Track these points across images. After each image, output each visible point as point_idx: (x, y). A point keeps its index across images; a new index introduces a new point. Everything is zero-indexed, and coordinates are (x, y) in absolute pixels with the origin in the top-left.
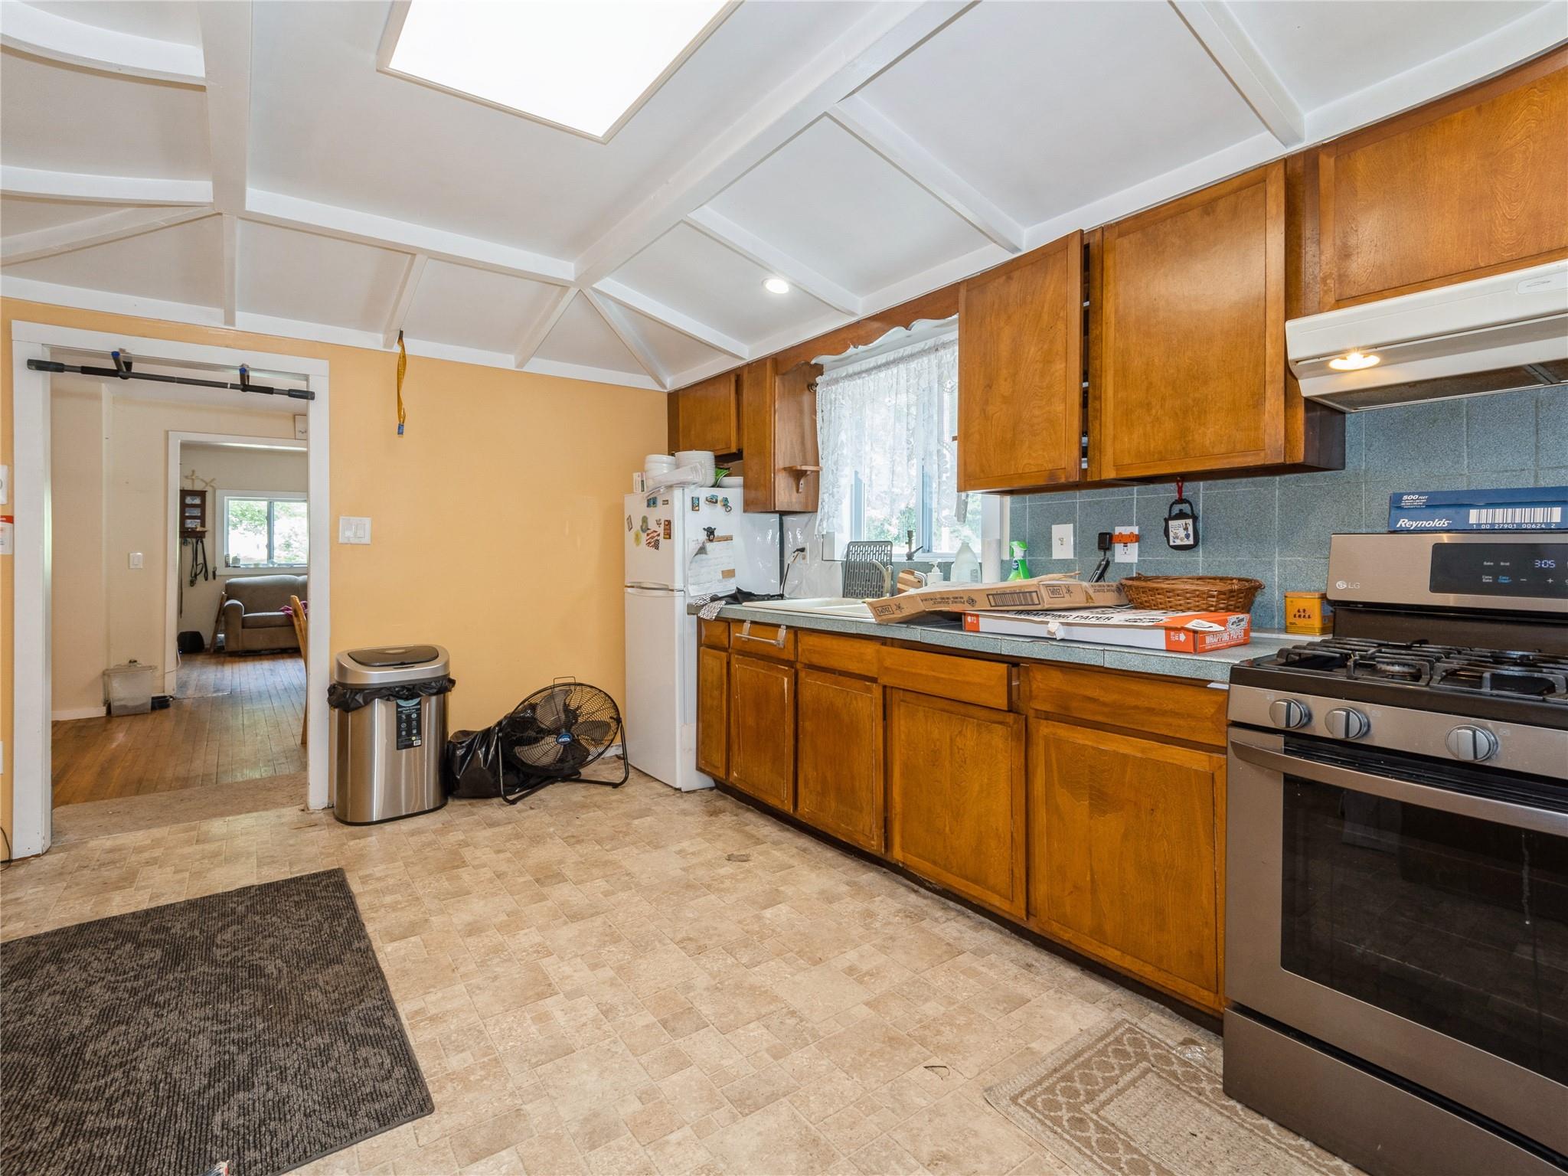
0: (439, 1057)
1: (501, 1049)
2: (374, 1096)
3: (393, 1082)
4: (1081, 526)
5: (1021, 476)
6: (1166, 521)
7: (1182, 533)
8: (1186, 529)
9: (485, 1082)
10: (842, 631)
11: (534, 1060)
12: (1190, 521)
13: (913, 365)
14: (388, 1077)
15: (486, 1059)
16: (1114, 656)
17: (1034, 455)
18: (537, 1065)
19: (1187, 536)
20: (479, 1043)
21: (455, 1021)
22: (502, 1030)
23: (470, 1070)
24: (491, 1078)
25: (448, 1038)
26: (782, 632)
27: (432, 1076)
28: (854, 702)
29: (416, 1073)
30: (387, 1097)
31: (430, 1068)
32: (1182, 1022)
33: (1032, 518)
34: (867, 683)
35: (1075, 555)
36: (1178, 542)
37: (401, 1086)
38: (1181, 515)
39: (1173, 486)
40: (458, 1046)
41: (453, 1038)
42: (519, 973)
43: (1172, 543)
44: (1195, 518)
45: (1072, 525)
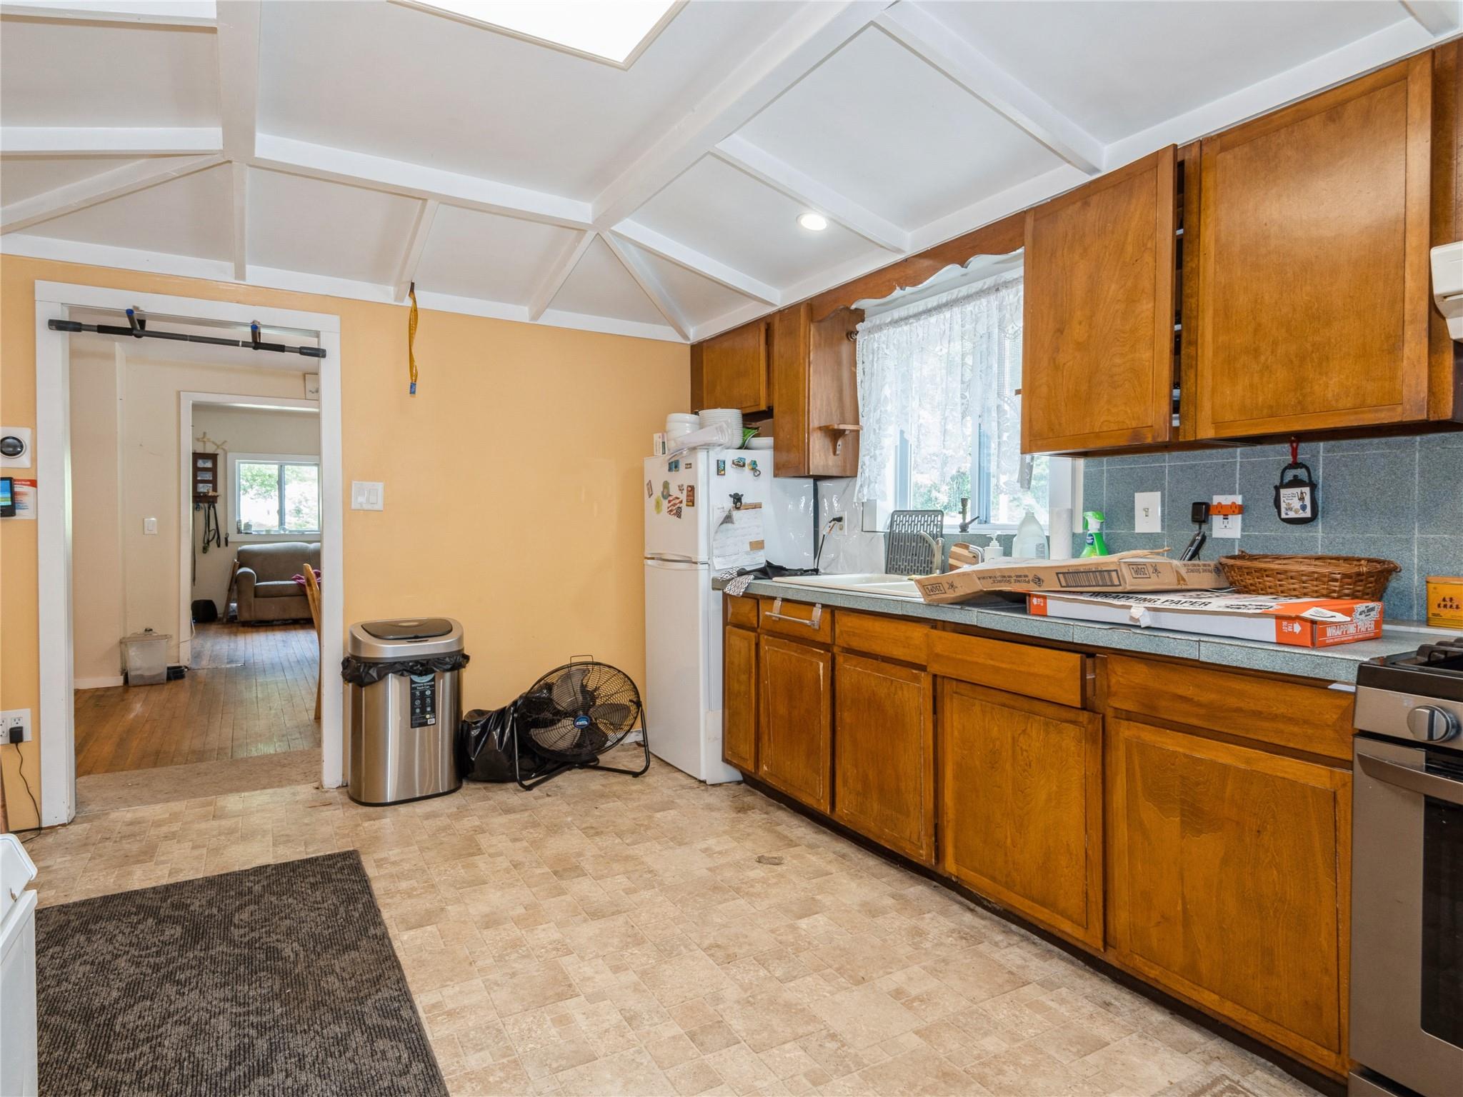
0: (457, 1055)
1: (520, 1050)
2: (392, 1091)
3: (410, 1077)
4: (1170, 495)
5: (1098, 435)
6: (1277, 489)
7: (1296, 504)
8: (1302, 499)
9: (504, 1085)
10: (886, 611)
11: (555, 1065)
12: (1307, 490)
13: (969, 308)
14: (404, 1073)
15: (505, 1060)
16: (1212, 648)
17: (1114, 410)
18: (557, 1070)
19: (1304, 508)
20: (498, 1043)
21: (473, 1017)
22: (521, 1030)
23: (488, 1071)
24: (511, 1081)
25: (467, 1035)
26: (817, 612)
27: (450, 1074)
28: (900, 693)
29: (434, 1070)
30: (405, 1093)
31: (448, 1065)
32: (1295, 1084)
33: (1110, 484)
34: (914, 671)
35: (1163, 528)
36: (1292, 515)
37: (419, 1082)
38: (1296, 483)
39: (1286, 447)
40: (477, 1045)
41: (471, 1036)
42: (538, 971)
43: (1283, 516)
44: (1313, 486)
45: (1158, 494)
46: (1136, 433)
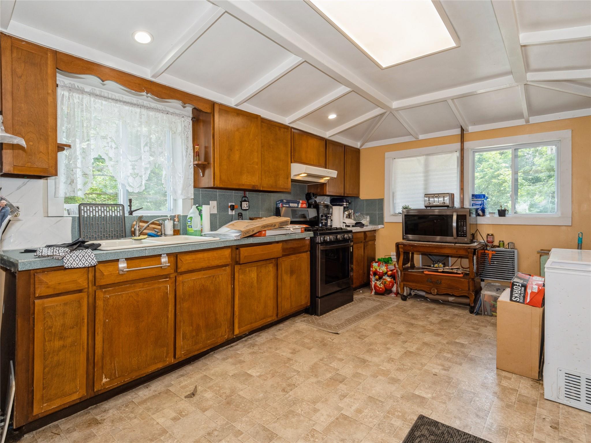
0: (401, 429)
1: (382, 414)
2: (432, 433)
3: (423, 433)
4: (219, 202)
5: (243, 185)
6: (241, 202)
7: (246, 206)
8: (247, 205)
9: (399, 410)
11: (381, 403)
12: (248, 203)
14: (423, 435)
15: (390, 416)
17: (248, 179)
18: (382, 402)
19: (247, 207)
20: (385, 422)
21: (379, 436)
22: (373, 419)
23: (398, 417)
24: (396, 410)
25: (389, 433)
27: (409, 425)
28: (218, 279)
29: (413, 429)
30: (429, 429)
31: (407, 428)
33: (202, 198)
35: (217, 212)
36: (245, 208)
37: (422, 429)
38: (245, 201)
39: (243, 192)
40: (391, 427)
41: (388, 431)
43: (243, 209)
44: (249, 202)
45: (216, 202)
46: (254, 186)
